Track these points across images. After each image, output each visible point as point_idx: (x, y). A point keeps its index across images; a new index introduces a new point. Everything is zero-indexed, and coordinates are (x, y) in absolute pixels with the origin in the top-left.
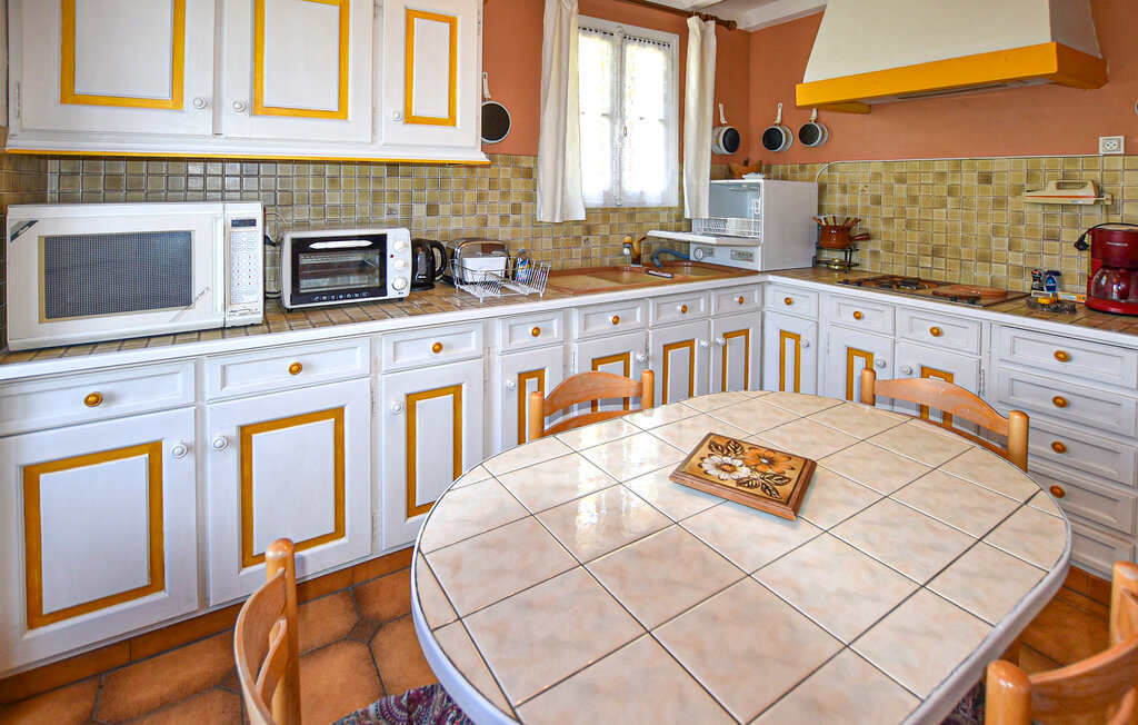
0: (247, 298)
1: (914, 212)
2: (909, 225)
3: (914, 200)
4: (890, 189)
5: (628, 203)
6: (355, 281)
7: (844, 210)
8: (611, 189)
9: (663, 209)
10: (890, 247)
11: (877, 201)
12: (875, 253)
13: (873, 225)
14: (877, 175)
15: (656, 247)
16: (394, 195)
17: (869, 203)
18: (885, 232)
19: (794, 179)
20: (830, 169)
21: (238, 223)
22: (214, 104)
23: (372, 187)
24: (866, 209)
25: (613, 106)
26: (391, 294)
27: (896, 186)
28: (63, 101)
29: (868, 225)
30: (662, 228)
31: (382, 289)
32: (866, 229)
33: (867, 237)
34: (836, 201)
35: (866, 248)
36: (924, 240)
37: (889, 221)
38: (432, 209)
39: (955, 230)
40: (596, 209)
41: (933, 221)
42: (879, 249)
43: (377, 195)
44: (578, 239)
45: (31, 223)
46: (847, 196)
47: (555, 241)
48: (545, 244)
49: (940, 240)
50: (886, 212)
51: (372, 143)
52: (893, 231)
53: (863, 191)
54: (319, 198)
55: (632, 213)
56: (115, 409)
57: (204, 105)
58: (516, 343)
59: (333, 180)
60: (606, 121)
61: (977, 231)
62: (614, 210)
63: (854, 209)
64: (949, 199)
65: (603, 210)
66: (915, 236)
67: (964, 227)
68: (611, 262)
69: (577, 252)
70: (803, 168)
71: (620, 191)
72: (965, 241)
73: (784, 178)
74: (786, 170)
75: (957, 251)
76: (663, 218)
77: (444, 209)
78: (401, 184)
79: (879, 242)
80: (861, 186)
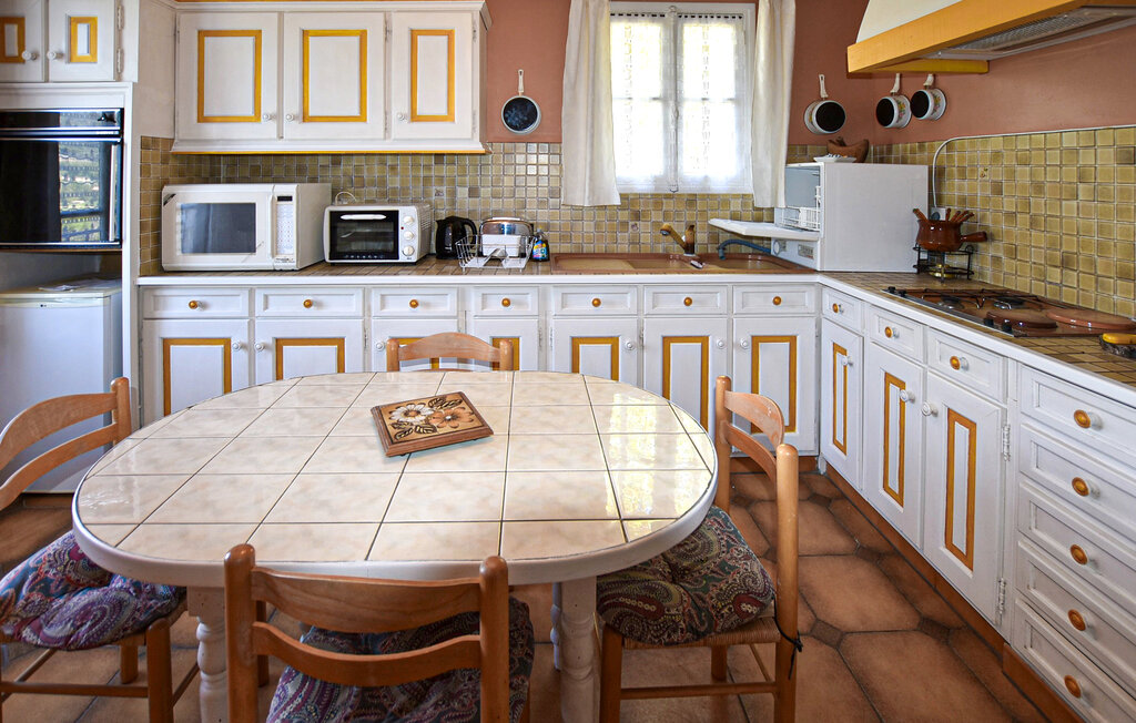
0: (287, 251)
1: (1039, 205)
2: (1033, 223)
3: (1039, 188)
4: (1011, 174)
5: (684, 189)
6: (378, 246)
7: (963, 200)
8: (666, 175)
9: (736, 196)
10: (1013, 252)
11: (998, 189)
12: (996, 259)
13: (995, 222)
14: (997, 155)
15: (724, 238)
16: (441, 180)
17: (989, 192)
18: (1007, 232)
19: (913, 163)
20: (949, 146)
21: (281, 199)
22: (277, 117)
23: (422, 173)
24: (986, 199)
25: (665, 90)
26: (402, 259)
27: (1019, 168)
28: (199, 121)
29: (989, 222)
30: (735, 217)
31: (395, 254)
32: (987, 227)
33: (985, 237)
34: (955, 189)
35: (988, 251)
36: (1052, 246)
37: (1011, 216)
38: (473, 192)
39: (1088, 231)
40: (645, 195)
41: (1061, 217)
42: (1000, 254)
43: (427, 179)
44: (624, 224)
45: (173, 195)
46: (966, 182)
47: (597, 225)
48: (588, 226)
49: (1070, 246)
50: (1008, 204)
51: (385, 139)
52: (1016, 231)
53: (983, 176)
54: (383, 182)
55: (692, 200)
56: (207, 313)
57: (271, 117)
58: (487, 311)
59: (393, 168)
60: (659, 105)
61: (1116, 235)
62: (668, 197)
63: (973, 202)
64: (1081, 186)
65: (654, 196)
66: (1038, 238)
67: (1101, 229)
68: (665, 249)
69: (624, 237)
70: (922, 147)
71: (676, 176)
72: (1101, 248)
73: (904, 161)
74: (905, 150)
75: (1093, 263)
76: (736, 206)
77: (485, 192)
78: (445, 170)
79: (1001, 244)
80: (981, 170)
